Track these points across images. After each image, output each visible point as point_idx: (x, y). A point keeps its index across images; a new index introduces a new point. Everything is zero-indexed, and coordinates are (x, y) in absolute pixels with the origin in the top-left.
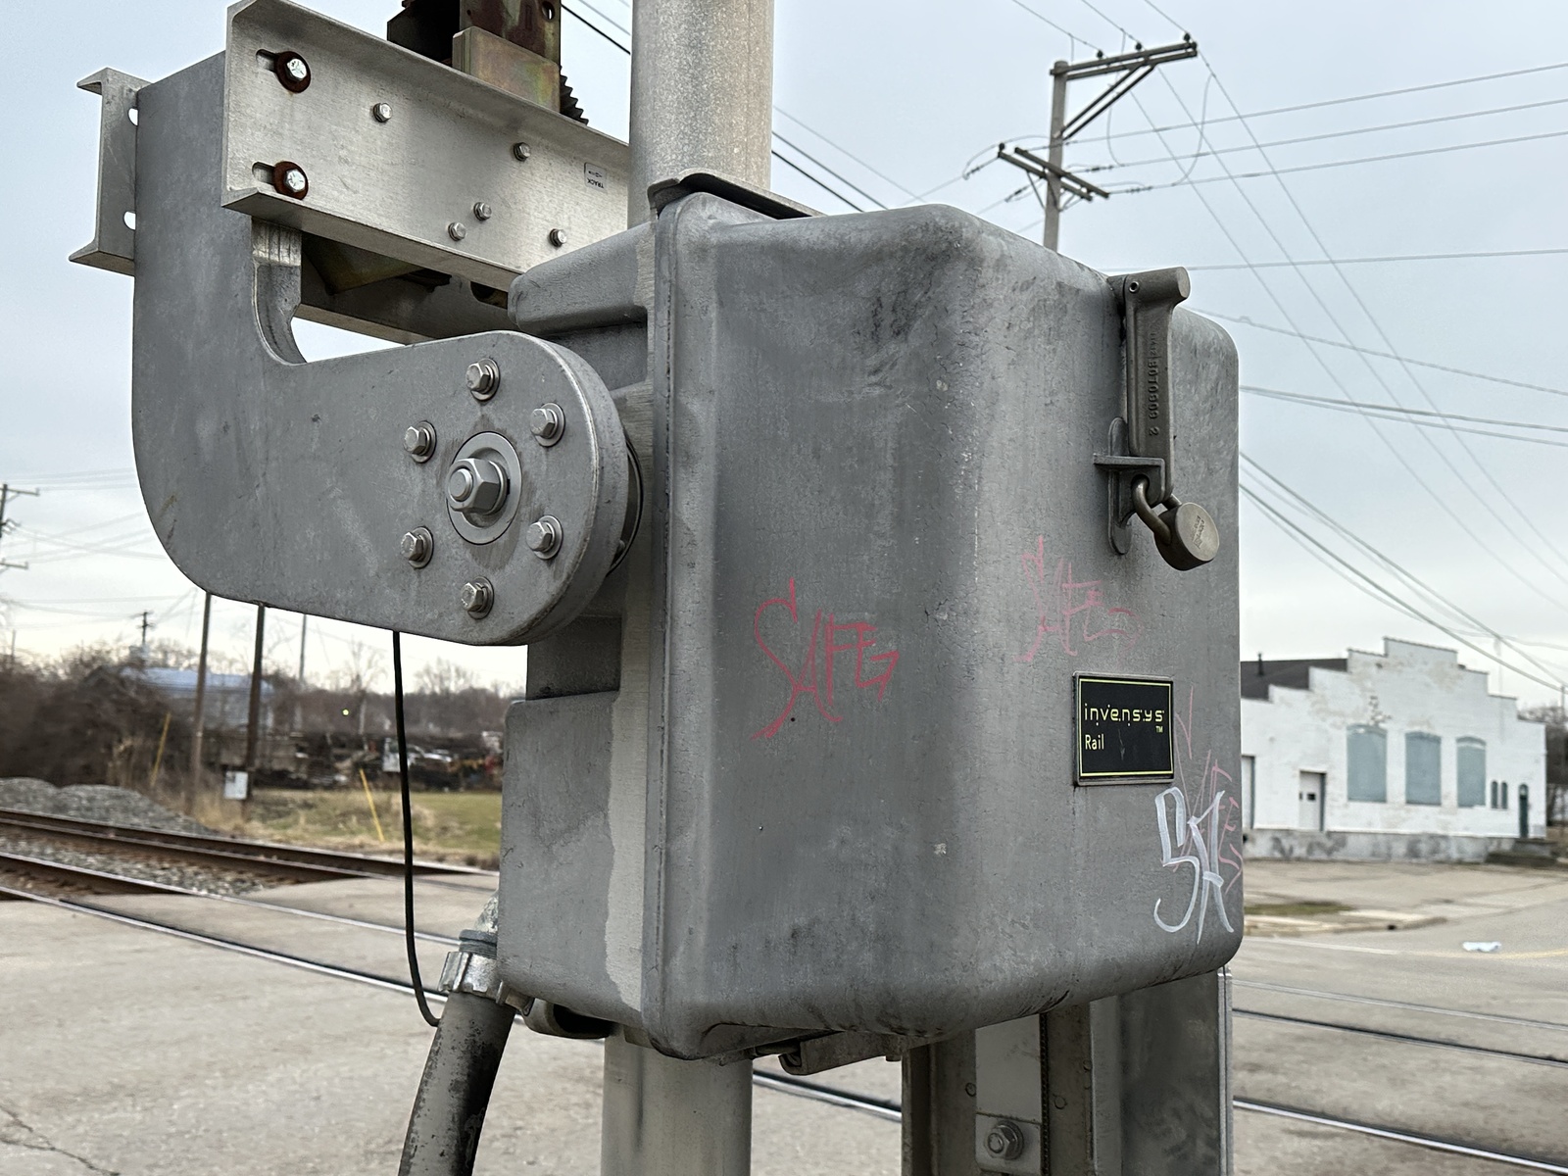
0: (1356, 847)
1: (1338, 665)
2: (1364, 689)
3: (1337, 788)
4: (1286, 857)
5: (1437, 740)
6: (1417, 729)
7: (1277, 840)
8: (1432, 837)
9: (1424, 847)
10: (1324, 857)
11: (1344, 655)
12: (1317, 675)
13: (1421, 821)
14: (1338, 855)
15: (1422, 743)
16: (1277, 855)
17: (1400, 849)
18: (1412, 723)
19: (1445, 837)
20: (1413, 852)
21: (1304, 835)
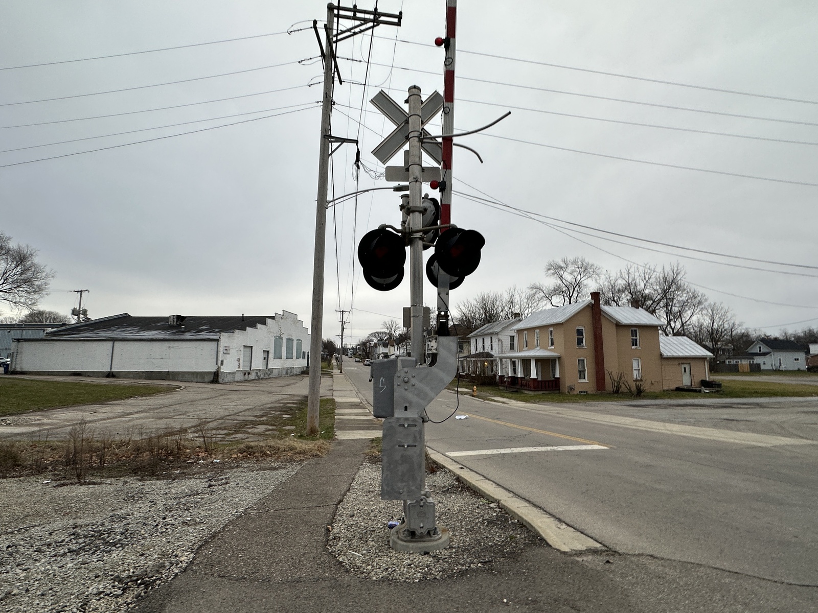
0: (275, 373)
1: (273, 318)
2: (279, 325)
3: (271, 356)
4: (259, 379)
5: (293, 340)
6: (289, 337)
7: (257, 373)
8: (291, 368)
9: (289, 371)
10: (268, 377)
11: (274, 315)
12: (269, 321)
13: (288, 364)
14: (271, 376)
15: (290, 340)
16: (257, 378)
17: (284, 372)
18: (288, 335)
19: (293, 368)
20: (287, 373)
21: (264, 370)
